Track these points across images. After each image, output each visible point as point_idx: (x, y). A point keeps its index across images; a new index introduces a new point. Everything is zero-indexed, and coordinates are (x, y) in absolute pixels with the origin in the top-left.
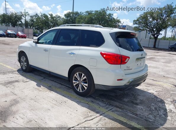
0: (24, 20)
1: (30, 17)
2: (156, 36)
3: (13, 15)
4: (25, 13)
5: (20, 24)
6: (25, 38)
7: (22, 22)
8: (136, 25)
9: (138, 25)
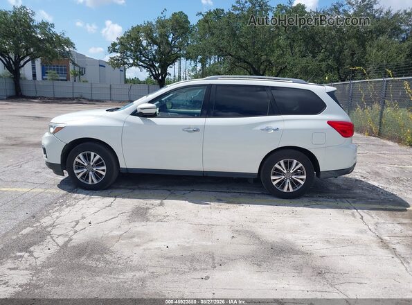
2: (160, 78)
8: (114, 55)
9: (119, 55)
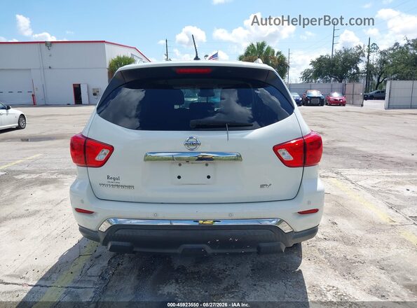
0: (365, 64)
1: (379, 55)
3: (340, 57)
4: (369, 46)
5: (354, 74)
6: (344, 105)
7: (357, 69)
